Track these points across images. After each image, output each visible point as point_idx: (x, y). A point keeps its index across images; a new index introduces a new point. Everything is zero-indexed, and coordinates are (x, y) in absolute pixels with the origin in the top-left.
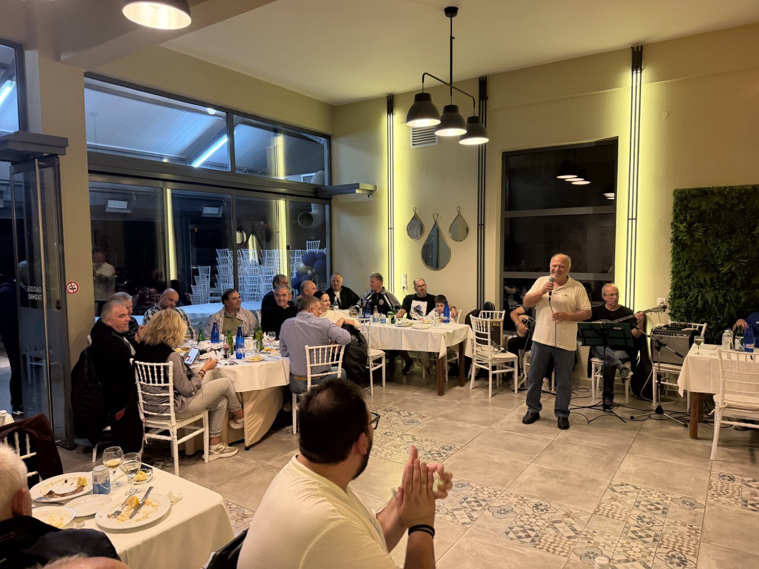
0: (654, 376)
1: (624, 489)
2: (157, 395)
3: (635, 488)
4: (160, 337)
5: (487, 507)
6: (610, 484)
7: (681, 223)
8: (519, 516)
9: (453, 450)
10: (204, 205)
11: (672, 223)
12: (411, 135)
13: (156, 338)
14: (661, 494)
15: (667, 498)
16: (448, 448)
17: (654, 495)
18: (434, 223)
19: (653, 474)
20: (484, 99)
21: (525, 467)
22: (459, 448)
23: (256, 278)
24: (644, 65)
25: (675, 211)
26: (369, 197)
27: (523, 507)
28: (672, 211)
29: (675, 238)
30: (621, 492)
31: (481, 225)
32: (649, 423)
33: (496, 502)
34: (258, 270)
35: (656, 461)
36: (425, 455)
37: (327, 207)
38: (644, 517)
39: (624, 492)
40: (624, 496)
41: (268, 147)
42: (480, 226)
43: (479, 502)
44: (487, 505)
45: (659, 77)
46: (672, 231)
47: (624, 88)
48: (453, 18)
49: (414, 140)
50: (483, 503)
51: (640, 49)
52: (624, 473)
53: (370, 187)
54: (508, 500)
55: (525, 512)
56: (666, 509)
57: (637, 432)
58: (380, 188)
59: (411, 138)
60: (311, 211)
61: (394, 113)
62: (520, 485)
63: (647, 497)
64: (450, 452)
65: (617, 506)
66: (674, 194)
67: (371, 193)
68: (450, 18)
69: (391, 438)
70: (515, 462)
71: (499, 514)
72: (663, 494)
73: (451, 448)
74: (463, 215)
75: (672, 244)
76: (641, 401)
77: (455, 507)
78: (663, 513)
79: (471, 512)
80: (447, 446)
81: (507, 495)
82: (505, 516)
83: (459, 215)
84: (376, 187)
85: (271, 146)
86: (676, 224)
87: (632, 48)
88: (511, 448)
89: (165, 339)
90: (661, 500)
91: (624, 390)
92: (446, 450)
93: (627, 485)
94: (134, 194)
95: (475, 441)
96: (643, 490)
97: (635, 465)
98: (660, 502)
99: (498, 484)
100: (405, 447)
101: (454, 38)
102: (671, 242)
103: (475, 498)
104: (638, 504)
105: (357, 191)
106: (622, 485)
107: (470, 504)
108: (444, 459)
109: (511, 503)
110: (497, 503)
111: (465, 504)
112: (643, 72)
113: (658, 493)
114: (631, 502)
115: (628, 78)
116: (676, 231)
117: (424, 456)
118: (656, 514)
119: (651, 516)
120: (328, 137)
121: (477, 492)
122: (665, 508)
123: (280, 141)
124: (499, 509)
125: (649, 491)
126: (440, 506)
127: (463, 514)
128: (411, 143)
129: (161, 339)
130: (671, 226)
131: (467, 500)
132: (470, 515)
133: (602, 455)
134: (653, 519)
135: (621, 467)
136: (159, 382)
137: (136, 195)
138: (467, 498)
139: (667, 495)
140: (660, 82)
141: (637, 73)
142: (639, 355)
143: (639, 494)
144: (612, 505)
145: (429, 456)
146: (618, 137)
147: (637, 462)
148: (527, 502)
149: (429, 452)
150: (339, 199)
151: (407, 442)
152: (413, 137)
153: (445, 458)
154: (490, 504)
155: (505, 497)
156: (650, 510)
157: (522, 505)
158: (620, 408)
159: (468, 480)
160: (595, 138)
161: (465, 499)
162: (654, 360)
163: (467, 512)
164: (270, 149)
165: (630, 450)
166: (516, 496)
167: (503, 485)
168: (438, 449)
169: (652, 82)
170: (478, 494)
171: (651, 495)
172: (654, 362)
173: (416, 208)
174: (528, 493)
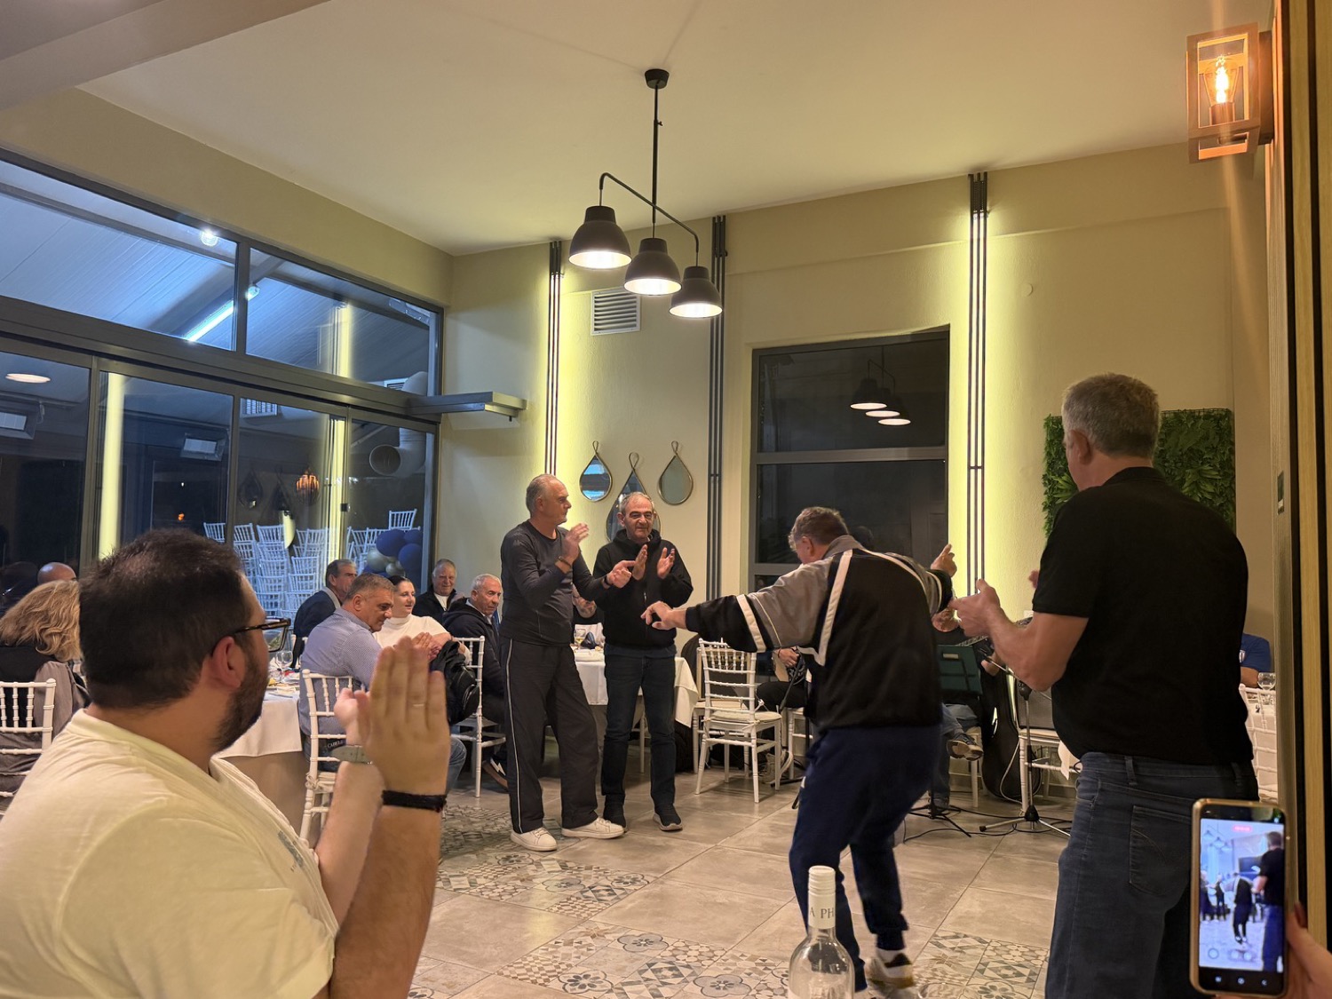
0: (1021, 753)
1: (959, 942)
2: (16, 751)
3: (981, 941)
4: (34, 627)
5: (693, 978)
6: (935, 935)
7: (1060, 476)
8: (754, 992)
9: (638, 883)
10: (186, 434)
11: (1044, 476)
12: (593, 313)
13: (23, 628)
14: (1027, 950)
15: (1037, 957)
16: (629, 881)
17: (1013, 953)
18: (630, 470)
19: (1014, 918)
20: (721, 256)
21: (775, 909)
22: (650, 880)
23: (280, 581)
24: (991, 206)
25: (1049, 454)
26: (510, 420)
27: (762, 977)
28: (1044, 455)
29: (1051, 503)
30: (953, 949)
31: (715, 475)
32: (1012, 839)
33: (712, 969)
34: (285, 565)
35: (1022, 897)
36: (582, 892)
37: (430, 437)
38: (993, 988)
39: (960, 947)
40: (958, 954)
41: (321, 326)
42: (712, 478)
43: (678, 970)
44: (693, 974)
45: (1015, 227)
46: (1044, 489)
47: (957, 242)
48: (659, 90)
49: (597, 322)
50: (686, 972)
51: (982, 179)
52: (961, 917)
53: (513, 402)
54: (735, 964)
55: (766, 984)
56: (1035, 974)
57: (991, 852)
58: (532, 405)
59: (593, 317)
60: (398, 446)
61: (562, 272)
62: (763, 939)
63: (1001, 956)
64: (632, 887)
65: (944, 973)
66: (1047, 425)
67: (515, 413)
68: (654, 90)
69: (516, 866)
70: (756, 901)
71: (714, 988)
72: (1031, 951)
73: (634, 881)
74: (683, 457)
75: (1045, 514)
76: (1001, 804)
77: (627, 980)
78: (1029, 980)
79: (658, 986)
80: (628, 878)
81: (733, 957)
82: (726, 992)
83: (676, 457)
84: (524, 402)
85: (327, 322)
86: (1051, 477)
87: (971, 176)
88: (753, 881)
89: (44, 635)
90: (1026, 960)
91: (971, 786)
92: (627, 883)
93: (965, 936)
94: (43, 404)
95: (684, 867)
96: (994, 944)
97: (984, 904)
98: (1025, 963)
99: (720, 938)
100: (545, 879)
101: (660, 124)
102: (1044, 509)
103: (670, 963)
104: (984, 967)
105: (488, 407)
106: (956, 937)
107: (659, 974)
108: (618, 898)
109: (740, 970)
110: (712, 971)
111: (649, 974)
112: (990, 217)
113: (1022, 949)
114: (971, 965)
115: (963, 224)
116: (1052, 489)
117: (579, 895)
118: (1016, 983)
119: (1006, 986)
120: (439, 311)
121: (675, 952)
122: (1032, 974)
123: (345, 316)
124: (715, 980)
125: (1005, 946)
126: (598, 978)
127: (642, 991)
128: (593, 327)
129: (34, 632)
130: (1042, 481)
131: (653, 967)
132: (655, 992)
133: (924, 889)
134: (1010, 991)
135: (956, 907)
136: (22, 723)
137: (45, 405)
138: (653, 964)
139: (1038, 952)
140: (1017, 234)
141: (979, 217)
142: (995, 716)
143: (986, 950)
144: (935, 970)
145: (590, 894)
146: (949, 326)
147: (987, 900)
148: (772, 968)
149: (590, 888)
150: (452, 422)
151: (549, 872)
152: (596, 315)
153: (621, 897)
154: (697, 973)
155: (731, 961)
156: (1005, 976)
157: (761, 973)
158: (963, 814)
159: (661, 932)
160: (912, 327)
161: (650, 965)
162: (1023, 723)
163: (651, 987)
164: (325, 330)
165: (976, 881)
166: (753, 959)
167: (727, 940)
168: (609, 883)
169: (1004, 234)
170: (677, 957)
171: (1008, 952)
172: (1022, 728)
173: (598, 443)
174: (775, 953)
